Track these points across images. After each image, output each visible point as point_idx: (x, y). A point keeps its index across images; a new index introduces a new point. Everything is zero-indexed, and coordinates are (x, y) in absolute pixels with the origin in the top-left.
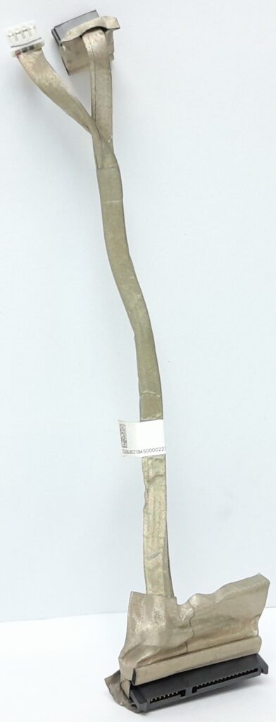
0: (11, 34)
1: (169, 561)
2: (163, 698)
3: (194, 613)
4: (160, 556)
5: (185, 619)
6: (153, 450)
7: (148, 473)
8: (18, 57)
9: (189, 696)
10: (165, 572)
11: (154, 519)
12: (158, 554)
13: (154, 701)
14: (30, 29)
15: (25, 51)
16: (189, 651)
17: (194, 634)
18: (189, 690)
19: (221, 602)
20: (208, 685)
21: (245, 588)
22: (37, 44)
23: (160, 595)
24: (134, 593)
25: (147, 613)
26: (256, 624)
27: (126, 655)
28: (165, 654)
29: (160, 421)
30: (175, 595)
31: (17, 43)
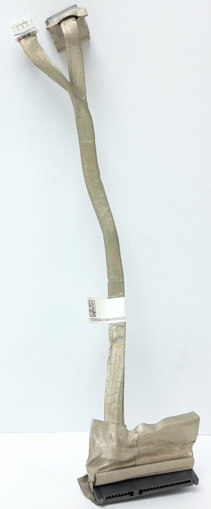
0: (15, 27)
1: (123, 399)
2: (116, 496)
3: (139, 437)
4: (117, 395)
5: (132, 441)
6: (116, 319)
7: (113, 335)
8: (20, 42)
9: (136, 496)
10: (119, 406)
11: (115, 368)
12: (115, 393)
13: (110, 497)
14: (28, 22)
15: (24, 37)
16: (137, 464)
17: (139, 453)
18: (136, 492)
19: (160, 430)
20: (151, 489)
21: (179, 421)
22: (32, 32)
23: (113, 423)
24: (95, 420)
25: (103, 434)
26: (191, 447)
27: (91, 463)
28: (119, 465)
29: (122, 299)
30: (125, 424)
31: (19, 32)
